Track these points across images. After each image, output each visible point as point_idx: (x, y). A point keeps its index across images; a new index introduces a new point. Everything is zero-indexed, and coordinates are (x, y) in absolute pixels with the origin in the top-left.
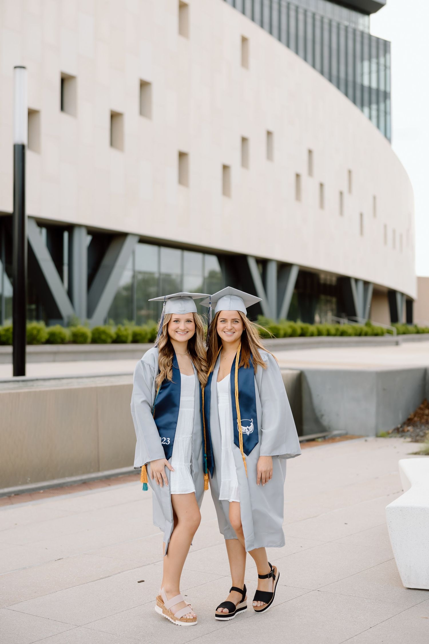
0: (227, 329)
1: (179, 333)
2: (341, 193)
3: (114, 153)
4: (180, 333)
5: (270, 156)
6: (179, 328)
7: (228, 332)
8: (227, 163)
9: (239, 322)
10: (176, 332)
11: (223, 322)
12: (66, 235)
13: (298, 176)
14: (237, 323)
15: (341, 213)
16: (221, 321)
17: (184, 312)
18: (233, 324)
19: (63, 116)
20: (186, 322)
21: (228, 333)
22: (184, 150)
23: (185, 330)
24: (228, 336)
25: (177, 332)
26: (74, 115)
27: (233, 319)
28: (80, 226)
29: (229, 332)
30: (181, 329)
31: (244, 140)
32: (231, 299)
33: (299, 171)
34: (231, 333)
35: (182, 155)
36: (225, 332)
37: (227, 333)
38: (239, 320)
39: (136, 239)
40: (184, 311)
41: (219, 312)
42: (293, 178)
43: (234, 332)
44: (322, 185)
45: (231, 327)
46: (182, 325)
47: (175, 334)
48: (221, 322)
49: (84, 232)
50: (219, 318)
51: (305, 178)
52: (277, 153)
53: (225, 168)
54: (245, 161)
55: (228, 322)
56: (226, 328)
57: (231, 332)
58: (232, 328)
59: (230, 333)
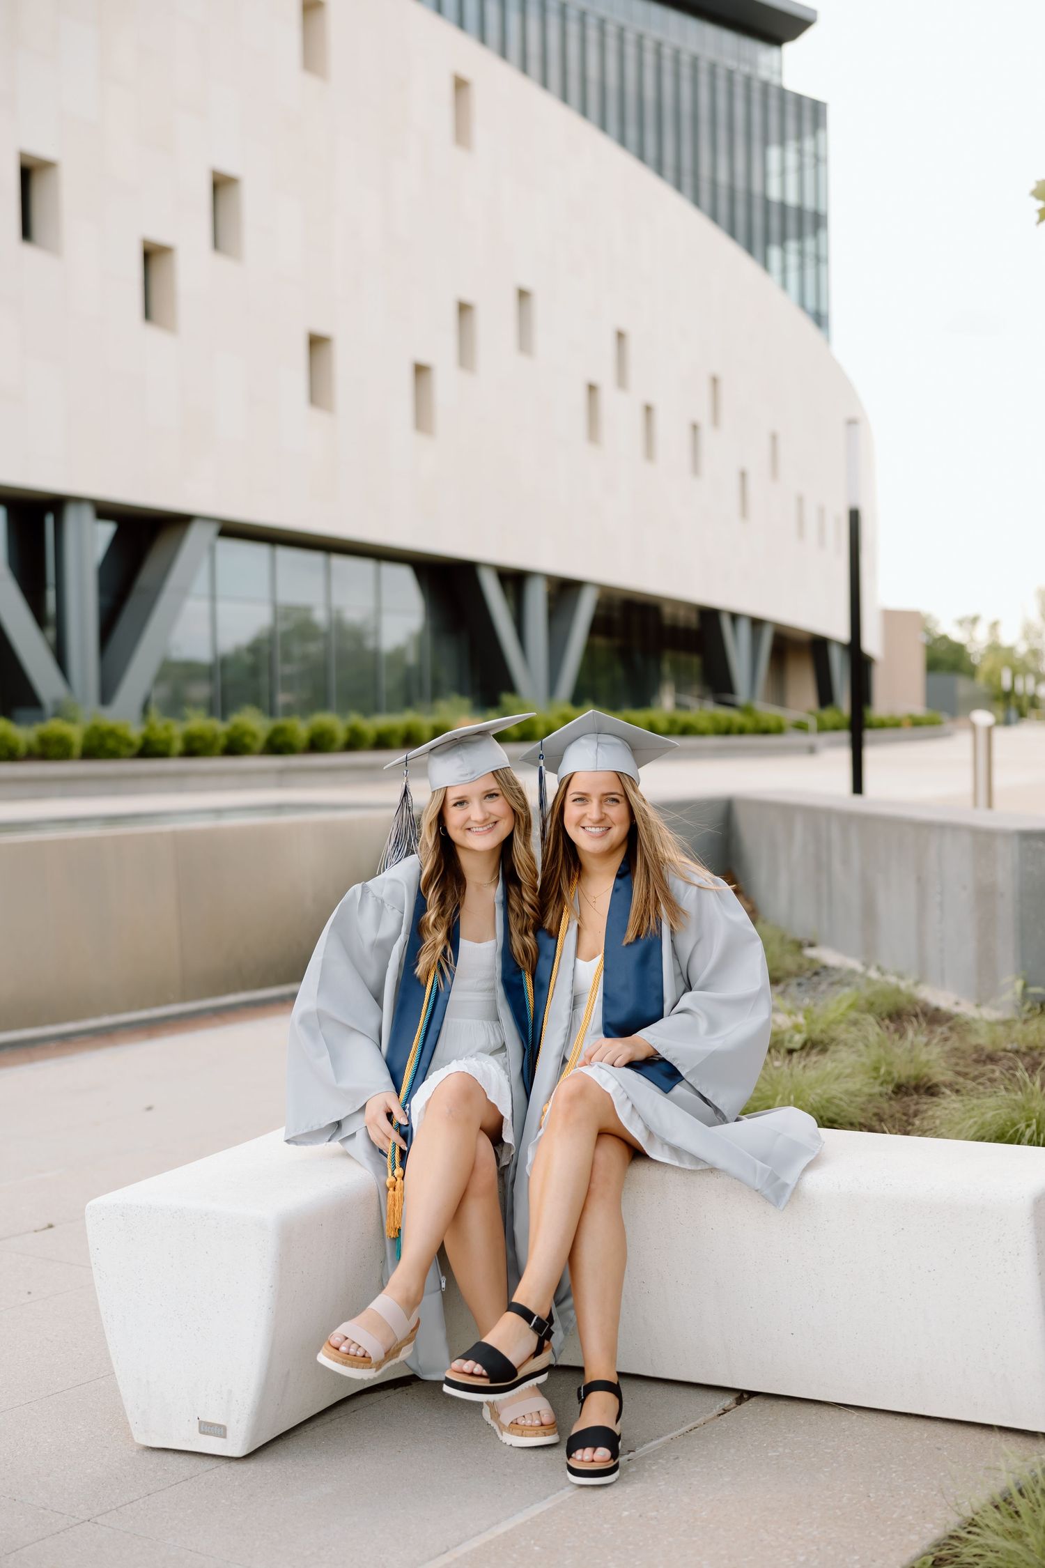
0: (590, 819)
1: (474, 830)
2: (695, 427)
3: (152, 335)
4: (477, 829)
5: (525, 342)
6: (469, 819)
7: (591, 827)
8: (424, 359)
9: (620, 800)
10: (467, 831)
11: (578, 803)
12: (49, 521)
13: (592, 389)
14: (614, 803)
15: (696, 468)
16: (574, 800)
17: (475, 775)
18: (605, 807)
19: (27, 251)
20: (485, 798)
21: (593, 830)
22: (322, 329)
23: (485, 820)
24: (593, 837)
25: (469, 829)
26: (54, 249)
27: (607, 794)
28: (78, 500)
29: (596, 827)
30: (476, 821)
31: (464, 309)
32: (598, 743)
33: (596, 378)
34: (601, 829)
35: (316, 343)
36: (584, 828)
37: (590, 829)
38: (622, 796)
39: (213, 529)
40: (472, 773)
41: (569, 776)
42: (581, 395)
43: (610, 828)
44: (648, 409)
45: (601, 813)
46: (475, 811)
47: (465, 835)
48: (575, 802)
49: (88, 513)
50: (570, 791)
51: (608, 394)
52: (541, 337)
53: (420, 370)
54: (466, 355)
55: (591, 801)
56: (588, 816)
57: (600, 827)
58: (604, 815)
59: (598, 830)
